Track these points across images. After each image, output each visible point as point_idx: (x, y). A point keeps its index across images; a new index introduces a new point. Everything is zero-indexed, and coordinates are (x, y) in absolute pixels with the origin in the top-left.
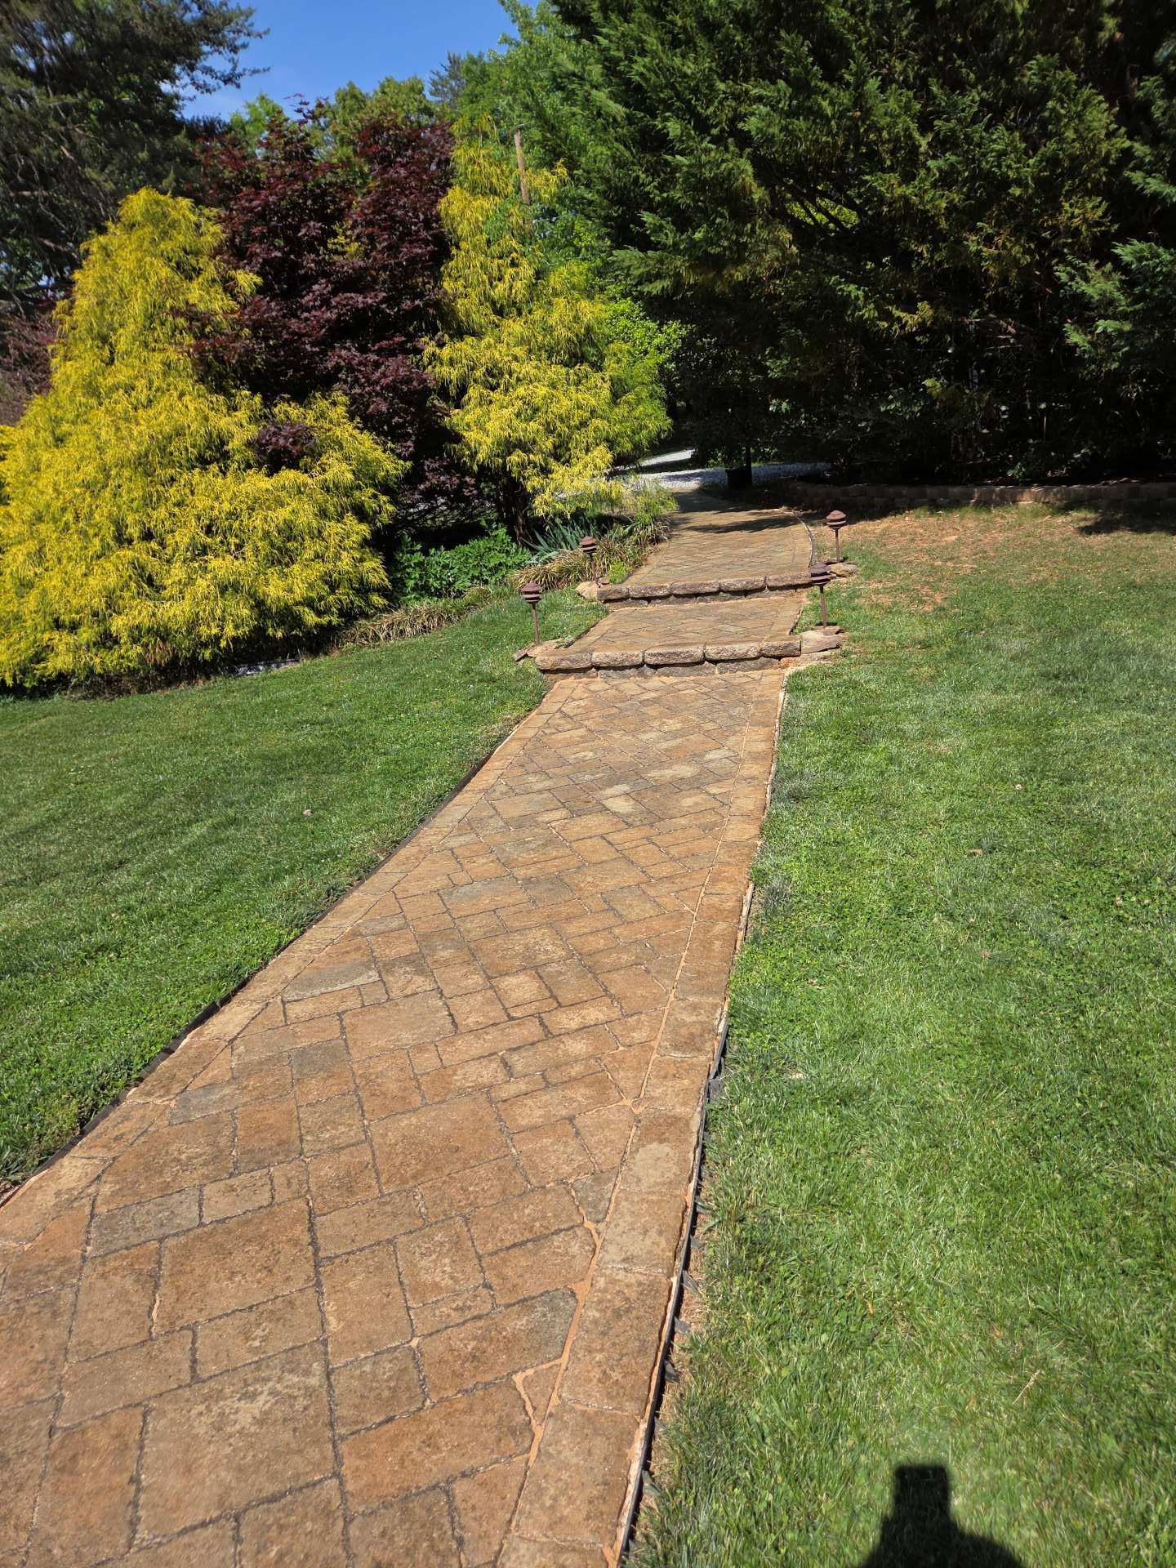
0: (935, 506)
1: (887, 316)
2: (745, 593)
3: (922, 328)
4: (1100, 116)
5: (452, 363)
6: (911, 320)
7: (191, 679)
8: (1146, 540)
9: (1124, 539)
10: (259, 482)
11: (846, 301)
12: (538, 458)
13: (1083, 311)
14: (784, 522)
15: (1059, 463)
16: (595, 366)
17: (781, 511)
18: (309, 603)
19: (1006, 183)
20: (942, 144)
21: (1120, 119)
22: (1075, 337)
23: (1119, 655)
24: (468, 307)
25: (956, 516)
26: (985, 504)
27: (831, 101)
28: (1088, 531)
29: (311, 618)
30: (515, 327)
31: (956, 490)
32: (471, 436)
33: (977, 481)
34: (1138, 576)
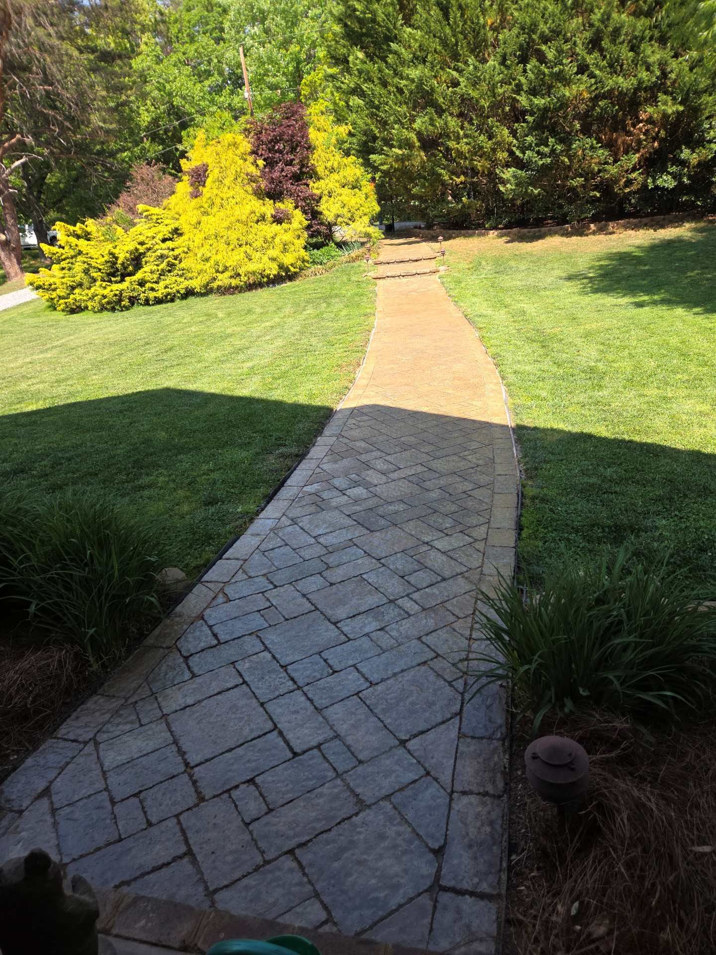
0: (465, 236)
1: (452, 179)
2: (417, 261)
3: (461, 183)
4: (506, 132)
5: (317, 189)
6: (458, 180)
7: (256, 288)
8: (521, 244)
9: (516, 244)
10: (276, 228)
11: (440, 175)
12: (346, 220)
13: (504, 182)
14: (418, 242)
15: (500, 223)
16: (360, 190)
17: (413, 239)
18: (292, 265)
19: (482, 147)
20: (466, 136)
21: (510, 133)
22: (502, 189)
23: (511, 268)
24: (320, 170)
25: (471, 239)
26: (480, 235)
27: (439, 123)
28: (507, 242)
29: (292, 269)
30: (335, 176)
31: (470, 232)
32: (325, 212)
33: (476, 229)
34: (517, 253)
